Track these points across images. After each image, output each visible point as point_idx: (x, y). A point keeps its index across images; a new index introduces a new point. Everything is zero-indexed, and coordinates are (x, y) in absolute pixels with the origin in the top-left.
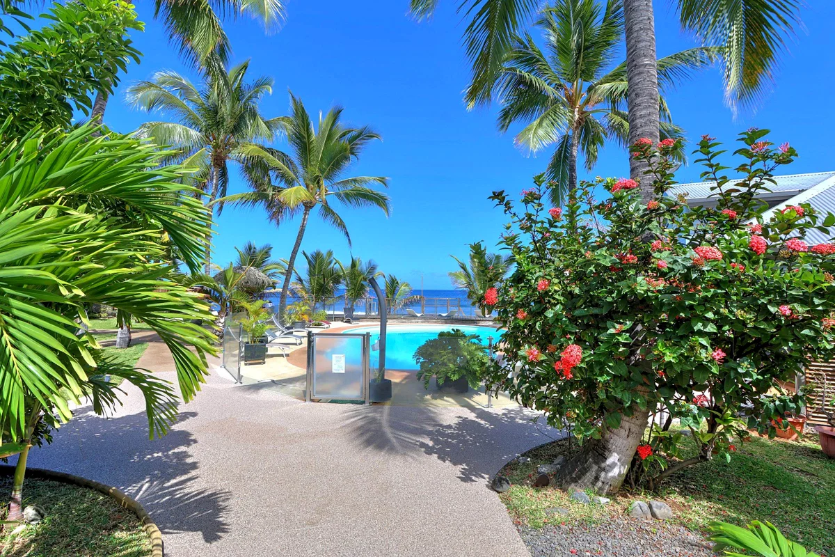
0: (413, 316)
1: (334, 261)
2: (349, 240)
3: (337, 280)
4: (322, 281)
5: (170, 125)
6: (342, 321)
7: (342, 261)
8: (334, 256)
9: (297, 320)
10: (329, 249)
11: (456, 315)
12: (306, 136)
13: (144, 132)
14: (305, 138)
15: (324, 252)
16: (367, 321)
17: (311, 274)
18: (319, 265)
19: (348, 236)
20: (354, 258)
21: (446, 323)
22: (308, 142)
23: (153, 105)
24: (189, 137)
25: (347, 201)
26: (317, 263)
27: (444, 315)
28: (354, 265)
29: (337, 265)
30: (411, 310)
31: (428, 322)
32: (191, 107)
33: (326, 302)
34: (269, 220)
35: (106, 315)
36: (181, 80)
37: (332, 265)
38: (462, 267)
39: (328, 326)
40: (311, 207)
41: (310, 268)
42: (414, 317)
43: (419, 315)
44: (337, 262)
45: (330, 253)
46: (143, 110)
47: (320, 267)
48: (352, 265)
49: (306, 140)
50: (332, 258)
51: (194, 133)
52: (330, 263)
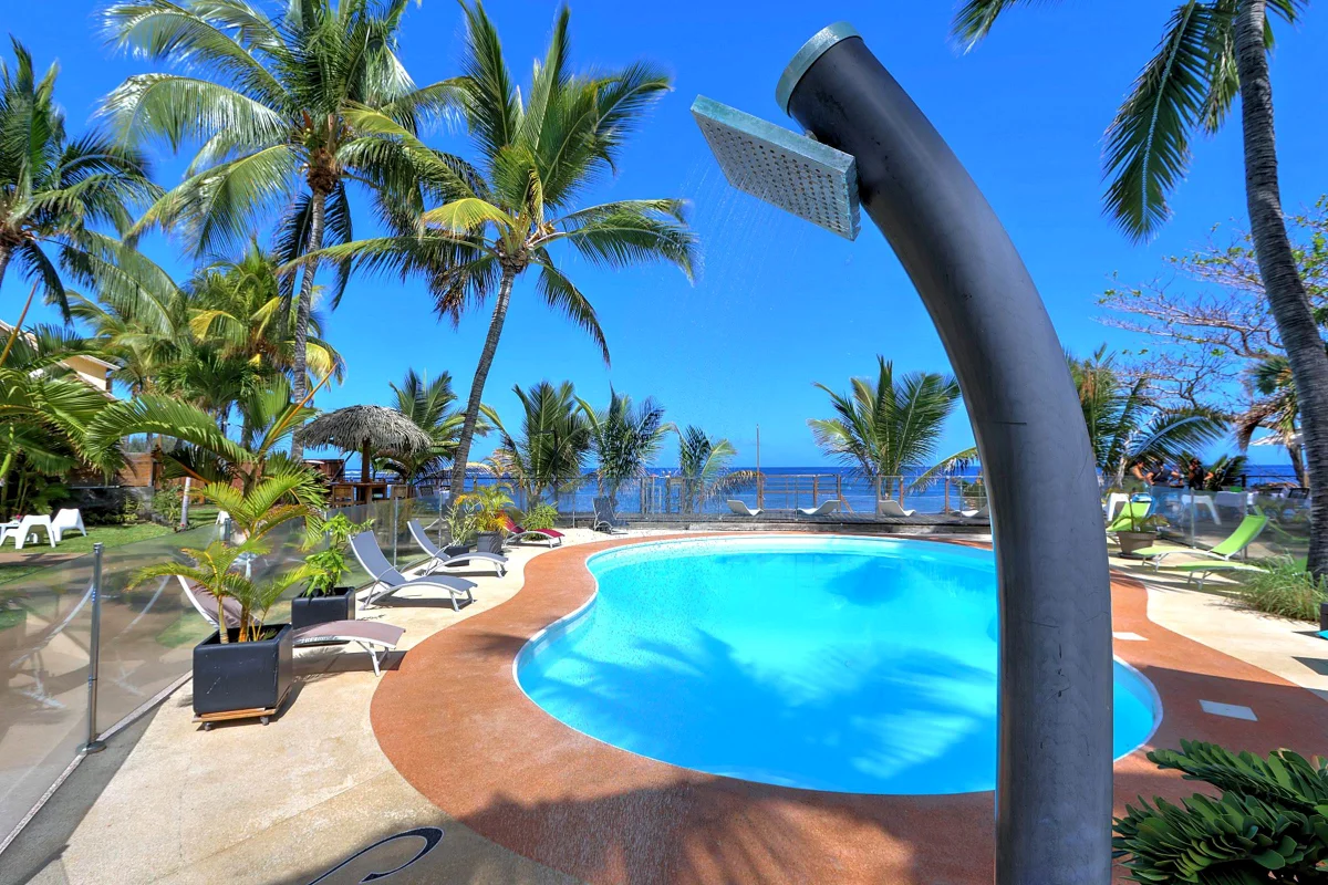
0: (745, 515)
1: (577, 405)
2: (605, 350)
3: (580, 443)
4: (551, 445)
5: (201, 87)
6: (591, 527)
7: (592, 403)
8: (577, 392)
9: (481, 530)
10: (565, 379)
11: (834, 513)
12: (498, 95)
13: (131, 93)
14: (497, 100)
15: (556, 385)
16: (644, 527)
17: (532, 430)
18: (546, 413)
19: (603, 341)
20: (617, 394)
21: (821, 531)
22: (505, 108)
23: (169, 47)
24: (247, 116)
25: (597, 252)
26: (544, 409)
27: (811, 511)
28: (615, 408)
29: (583, 411)
30: (736, 501)
31: (780, 529)
32: (259, 60)
33: (562, 487)
34: (438, 313)
35: (133, 517)
36: (245, 7)
37: (573, 411)
38: (840, 409)
39: (556, 540)
40: (518, 270)
41: (529, 420)
42: (745, 517)
43: (754, 512)
44: (583, 406)
45: (568, 389)
46: (140, 56)
47: (549, 414)
48: (611, 410)
49: (500, 107)
50: (571, 399)
51: (262, 111)
52: (569, 407)
